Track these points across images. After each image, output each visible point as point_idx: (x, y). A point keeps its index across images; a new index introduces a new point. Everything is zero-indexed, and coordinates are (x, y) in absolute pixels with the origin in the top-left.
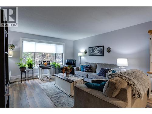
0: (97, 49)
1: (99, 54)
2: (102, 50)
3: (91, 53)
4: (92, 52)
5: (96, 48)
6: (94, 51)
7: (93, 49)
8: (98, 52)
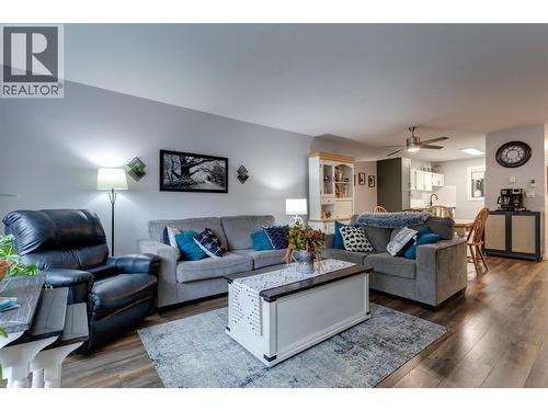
0: (205, 165)
1: (210, 185)
2: (224, 171)
3: (176, 179)
4: (179, 172)
5: (197, 160)
6: (192, 170)
7: (183, 162)
8: (209, 179)
